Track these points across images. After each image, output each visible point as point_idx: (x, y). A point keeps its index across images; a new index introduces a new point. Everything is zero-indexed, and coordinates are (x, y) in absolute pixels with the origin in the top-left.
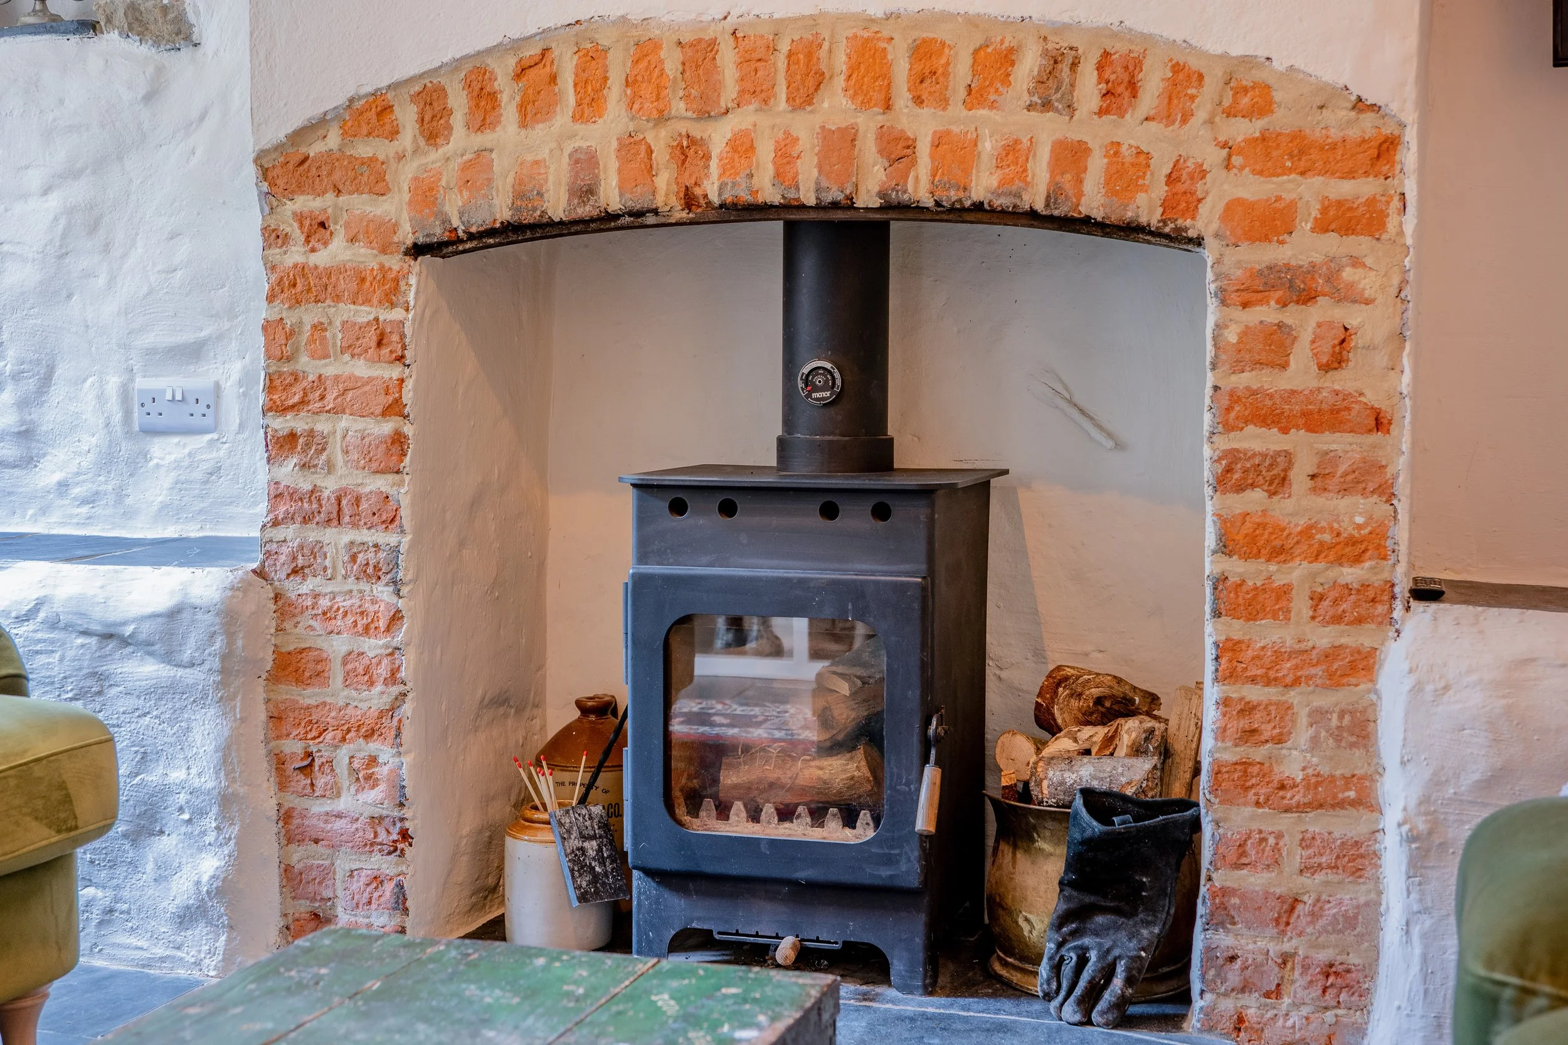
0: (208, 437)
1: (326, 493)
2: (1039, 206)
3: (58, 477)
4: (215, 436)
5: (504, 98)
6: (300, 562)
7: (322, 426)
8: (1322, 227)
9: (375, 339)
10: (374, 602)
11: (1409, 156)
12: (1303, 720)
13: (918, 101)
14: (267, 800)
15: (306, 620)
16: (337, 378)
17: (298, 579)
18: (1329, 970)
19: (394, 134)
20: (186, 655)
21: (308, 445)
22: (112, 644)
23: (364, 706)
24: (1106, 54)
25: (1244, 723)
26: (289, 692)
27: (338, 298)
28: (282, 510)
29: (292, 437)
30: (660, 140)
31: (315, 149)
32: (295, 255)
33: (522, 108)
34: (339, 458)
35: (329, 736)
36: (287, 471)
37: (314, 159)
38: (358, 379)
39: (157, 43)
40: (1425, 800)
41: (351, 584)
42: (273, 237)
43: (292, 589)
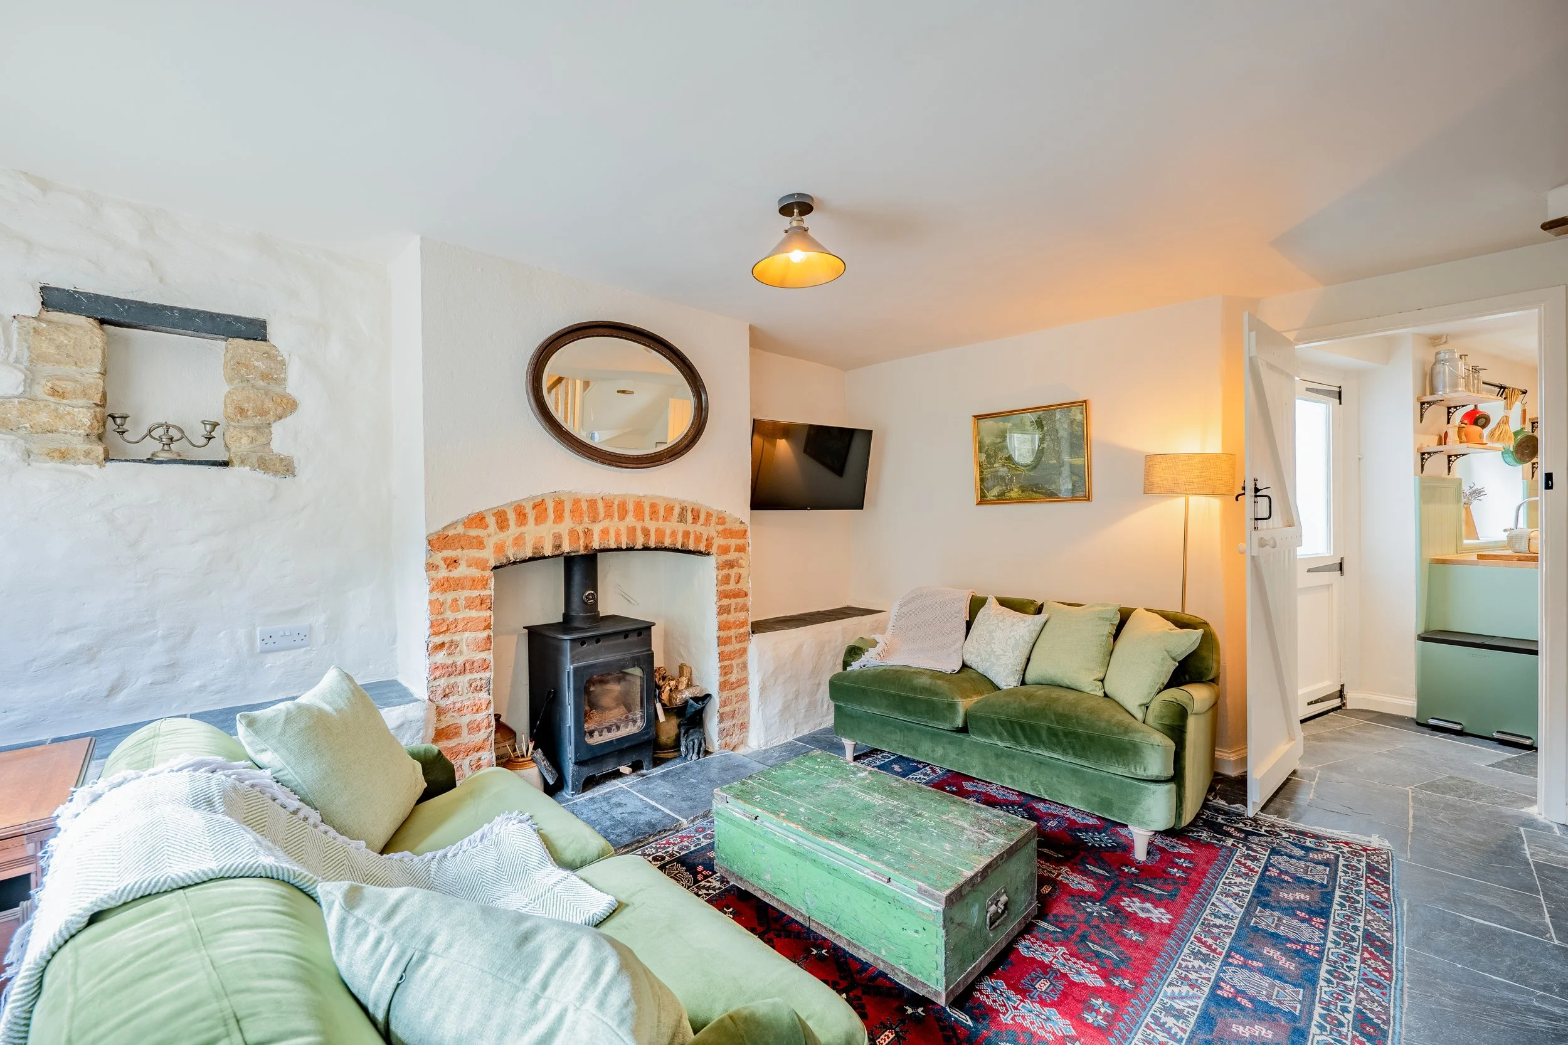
1: (459, 663)
2: (680, 548)
4: (309, 648)
5: (529, 515)
6: (447, 691)
7: (456, 637)
8: (735, 551)
9: (480, 602)
10: (479, 700)
11: (749, 533)
12: (735, 667)
13: (651, 519)
15: (450, 714)
16: (464, 619)
17: (446, 699)
18: (742, 725)
19: (486, 527)
21: (451, 646)
23: (477, 740)
24: (693, 509)
25: (724, 671)
26: (443, 744)
27: (463, 588)
28: (437, 674)
29: (443, 644)
30: (580, 529)
31: (451, 533)
32: (443, 573)
33: (536, 519)
34: (465, 648)
35: (461, 756)
36: (441, 657)
37: (451, 537)
38: (472, 618)
40: (762, 679)
41: (470, 695)
42: (431, 567)
43: (444, 703)
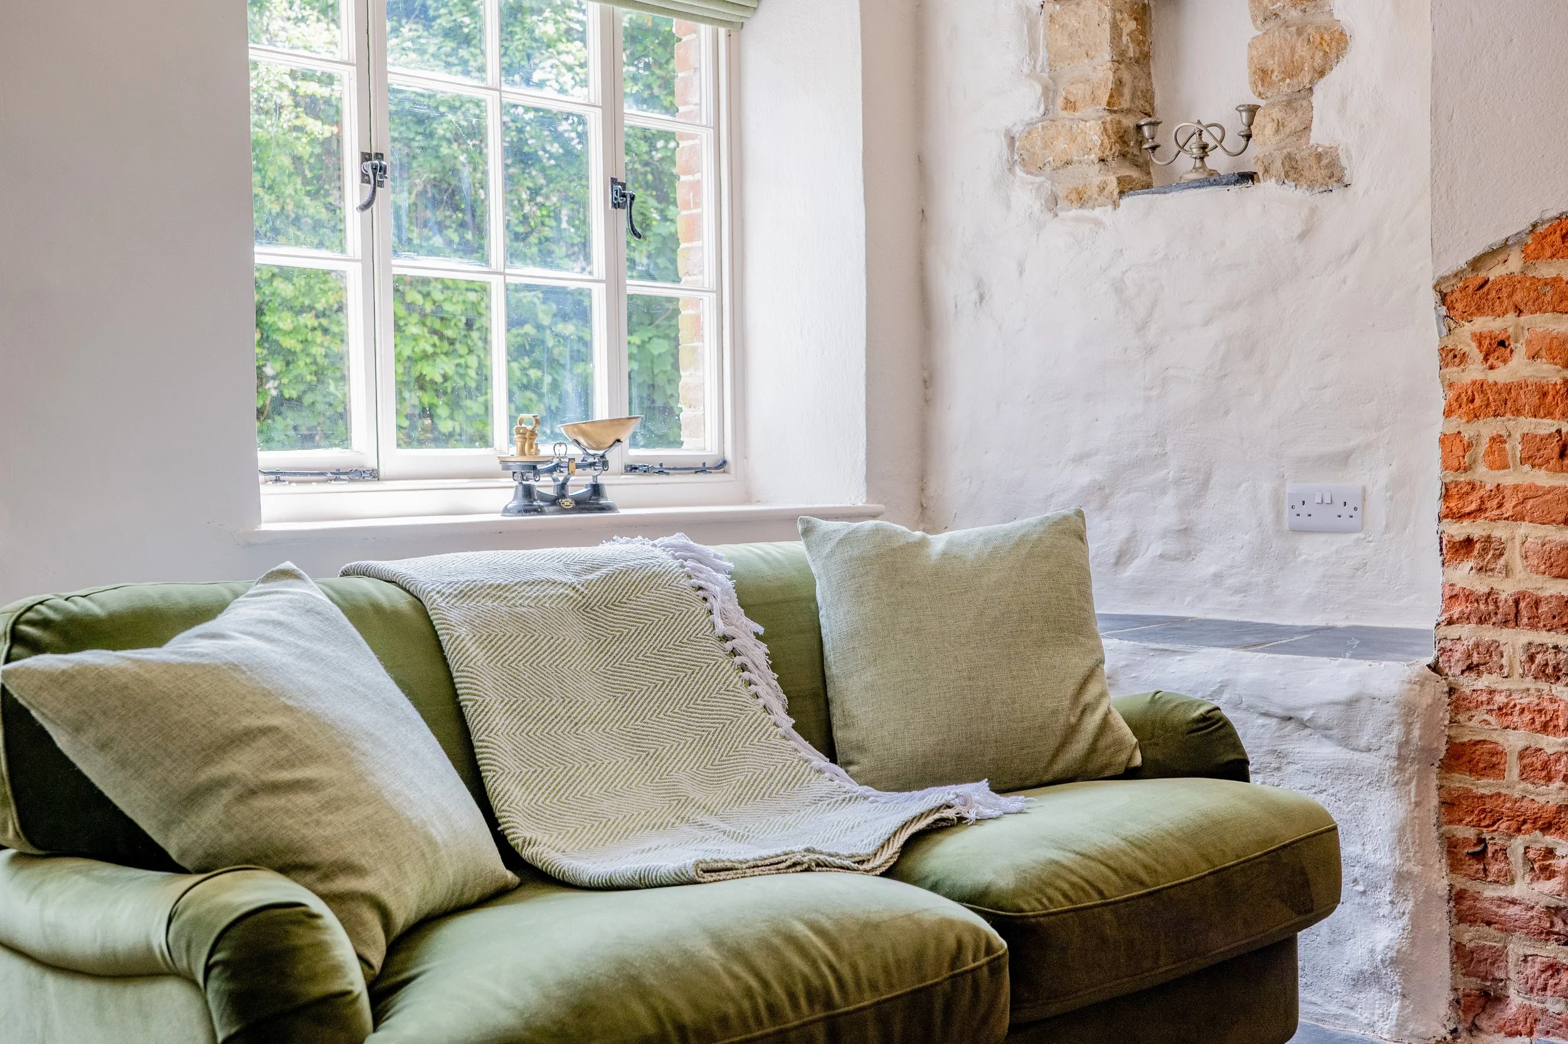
0: (1354, 536)
1: (1503, 596)
3: (1212, 569)
4: (1361, 535)
6: (1475, 659)
7: (1500, 531)
9: (1557, 450)
10: (1553, 700)
14: (1440, 880)
15: (1480, 715)
16: (1516, 488)
17: (1473, 675)
20: (1363, 741)
21: (1485, 550)
22: (1291, 726)
23: (1542, 800)
26: (1461, 781)
27: (1518, 412)
28: (1456, 612)
29: (1469, 542)
31: (1495, 272)
32: (1474, 372)
34: (1518, 563)
35: (1503, 826)
36: (1464, 574)
37: (1495, 282)
38: (1537, 488)
39: (1311, 186)
41: (1529, 682)
42: (1451, 356)
43: (1469, 684)
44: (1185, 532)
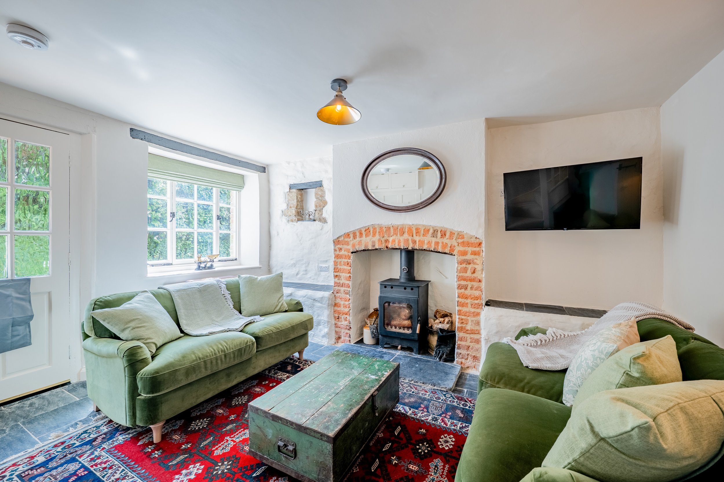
1: (341, 283)
2: (433, 250)
3: (310, 276)
4: (329, 272)
5: (364, 234)
6: (338, 291)
7: (341, 274)
8: (472, 254)
9: (347, 263)
10: (347, 297)
11: (483, 245)
12: (470, 321)
13: (416, 236)
14: (333, 322)
15: (338, 299)
16: (342, 268)
18: (474, 357)
19: (350, 238)
20: (324, 303)
21: (339, 277)
22: (315, 301)
23: (345, 311)
24: (441, 230)
25: (462, 321)
26: (336, 308)
27: (343, 258)
28: (335, 285)
29: (337, 275)
30: (383, 240)
31: (340, 239)
32: (338, 253)
33: (366, 235)
34: (343, 278)
35: (341, 314)
36: (336, 280)
37: (340, 241)
38: (345, 268)
39: (322, 223)
40: (487, 334)
41: (344, 295)
42: (335, 250)
43: (337, 295)
44: (306, 271)
